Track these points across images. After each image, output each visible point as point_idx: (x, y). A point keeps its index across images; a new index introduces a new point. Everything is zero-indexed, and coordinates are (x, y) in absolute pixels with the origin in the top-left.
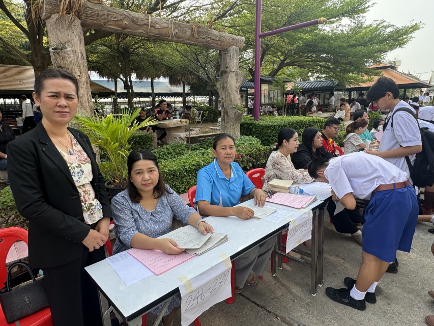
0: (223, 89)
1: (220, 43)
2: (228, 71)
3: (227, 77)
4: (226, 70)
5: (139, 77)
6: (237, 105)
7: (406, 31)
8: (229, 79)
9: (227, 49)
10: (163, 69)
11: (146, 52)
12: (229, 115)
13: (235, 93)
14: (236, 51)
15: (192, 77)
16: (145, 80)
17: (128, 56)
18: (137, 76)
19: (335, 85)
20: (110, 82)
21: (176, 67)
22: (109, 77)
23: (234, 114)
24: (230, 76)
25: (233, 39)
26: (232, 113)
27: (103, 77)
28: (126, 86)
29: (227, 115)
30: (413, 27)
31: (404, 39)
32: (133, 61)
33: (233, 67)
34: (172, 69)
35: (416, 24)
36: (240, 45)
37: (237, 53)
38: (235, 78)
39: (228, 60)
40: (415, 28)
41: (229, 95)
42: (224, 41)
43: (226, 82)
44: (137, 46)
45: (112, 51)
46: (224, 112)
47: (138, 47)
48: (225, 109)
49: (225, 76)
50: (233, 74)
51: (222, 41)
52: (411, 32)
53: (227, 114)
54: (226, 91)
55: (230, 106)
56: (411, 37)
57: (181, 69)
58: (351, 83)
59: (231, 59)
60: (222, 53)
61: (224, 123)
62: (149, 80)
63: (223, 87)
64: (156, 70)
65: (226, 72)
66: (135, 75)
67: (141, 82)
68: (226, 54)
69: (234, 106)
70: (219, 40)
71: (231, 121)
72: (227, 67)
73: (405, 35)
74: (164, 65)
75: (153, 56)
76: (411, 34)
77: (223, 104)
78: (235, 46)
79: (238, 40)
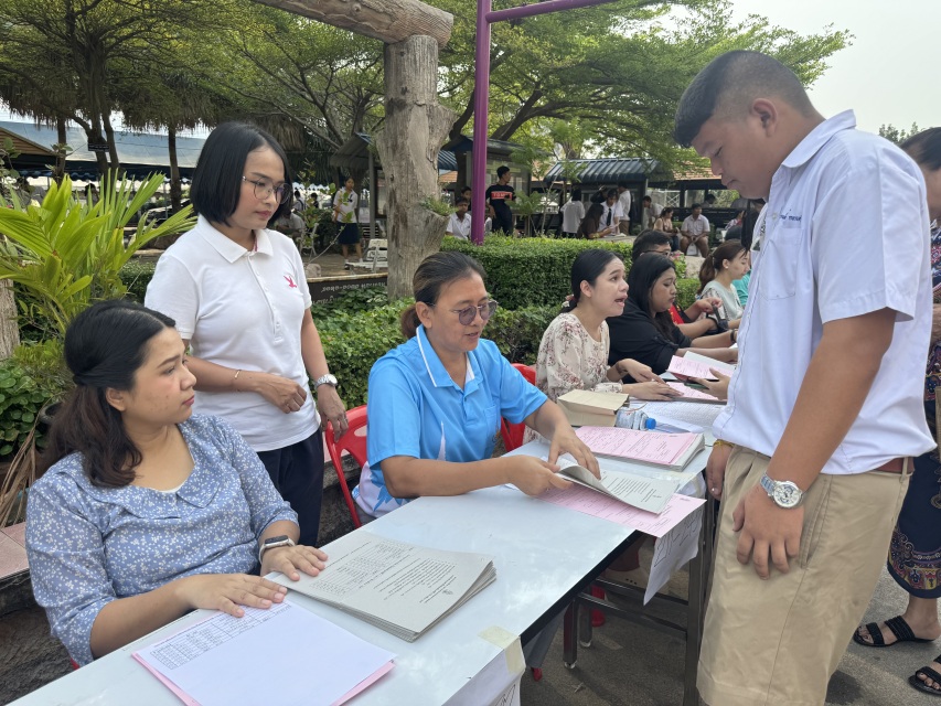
0: (394, 151)
1: (388, 21)
2: (409, 101)
3: (406, 119)
4: (402, 97)
5: (133, 119)
6: (432, 200)
7: (817, 49)
8: (411, 125)
9: (405, 40)
10: (206, 105)
11: (156, 51)
12: (409, 224)
13: (427, 165)
14: (430, 47)
15: (287, 129)
16: (152, 131)
17: (102, 58)
18: (126, 117)
19: (649, 171)
20: (44, 130)
21: (243, 100)
22: (38, 114)
23: (423, 224)
24: (412, 117)
25: (424, 14)
26: (417, 220)
27: (23, 115)
28: (96, 141)
29: (406, 226)
30: (830, 40)
31: (810, 67)
32: (115, 72)
33: (423, 93)
34: (230, 104)
35: (837, 33)
36: (440, 33)
37: (432, 55)
38: (426, 122)
39: (408, 71)
40: (833, 44)
41: (410, 168)
42: (399, 16)
43: (402, 134)
44: (127, 31)
45: (50, 39)
46: (396, 216)
47: (131, 36)
48: (398, 208)
49: (398, 115)
50: (421, 112)
51: (392, 17)
52: (826, 53)
53: (405, 222)
54: (402, 159)
55: (414, 201)
56: (824, 66)
57: (255, 106)
58: (686, 167)
59: (416, 71)
60: (393, 50)
61: (397, 245)
62: (164, 131)
63: (395, 148)
64: (185, 105)
65: (402, 105)
66: (121, 114)
67: (139, 135)
68: (402, 54)
69: (423, 202)
70: (385, 13)
71: (416, 242)
72: (405, 91)
73: (813, 58)
74: (208, 91)
75: (175, 65)
76: (825, 58)
77: (393, 193)
78: (427, 33)
79: (435, 18)
